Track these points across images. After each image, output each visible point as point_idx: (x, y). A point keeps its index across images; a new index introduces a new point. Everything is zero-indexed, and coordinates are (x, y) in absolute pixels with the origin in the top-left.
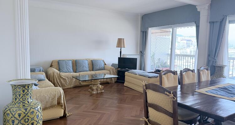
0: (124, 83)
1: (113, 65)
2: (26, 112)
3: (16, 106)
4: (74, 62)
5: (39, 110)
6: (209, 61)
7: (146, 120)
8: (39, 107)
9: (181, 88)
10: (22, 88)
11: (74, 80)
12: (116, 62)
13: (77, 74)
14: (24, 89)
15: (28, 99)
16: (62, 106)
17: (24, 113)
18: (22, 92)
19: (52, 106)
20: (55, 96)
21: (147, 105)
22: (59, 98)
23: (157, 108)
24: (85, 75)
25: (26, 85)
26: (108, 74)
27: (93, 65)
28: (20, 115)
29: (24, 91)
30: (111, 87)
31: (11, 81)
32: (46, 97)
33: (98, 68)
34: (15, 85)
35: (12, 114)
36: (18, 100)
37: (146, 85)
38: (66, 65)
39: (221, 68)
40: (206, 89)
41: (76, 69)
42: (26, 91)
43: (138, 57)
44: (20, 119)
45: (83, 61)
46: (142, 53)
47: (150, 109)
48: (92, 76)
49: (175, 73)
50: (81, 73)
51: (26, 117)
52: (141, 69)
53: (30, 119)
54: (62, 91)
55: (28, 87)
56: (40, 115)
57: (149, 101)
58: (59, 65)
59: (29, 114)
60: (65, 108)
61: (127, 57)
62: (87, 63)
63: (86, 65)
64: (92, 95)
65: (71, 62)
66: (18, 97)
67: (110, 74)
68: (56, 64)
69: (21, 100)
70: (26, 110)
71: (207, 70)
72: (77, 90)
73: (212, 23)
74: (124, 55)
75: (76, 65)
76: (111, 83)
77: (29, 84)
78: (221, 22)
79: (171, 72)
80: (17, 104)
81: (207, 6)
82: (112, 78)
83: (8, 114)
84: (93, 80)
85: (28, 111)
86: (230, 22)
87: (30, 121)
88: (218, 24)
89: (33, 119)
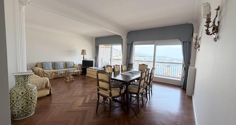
0: (86, 74)
1: (79, 65)
2: (27, 91)
3: (19, 88)
4: (53, 63)
5: (36, 89)
6: (127, 62)
7: (98, 87)
8: (35, 88)
9: (114, 73)
10: (23, 77)
11: (54, 74)
12: (81, 63)
13: (56, 71)
14: (25, 78)
15: (28, 84)
16: (48, 88)
17: (26, 92)
18: (23, 80)
19: (41, 89)
20: (43, 83)
21: (98, 80)
22: (47, 84)
23: (102, 81)
24: (62, 71)
25: (26, 75)
26: (76, 70)
27: (66, 65)
28: (22, 93)
29: (25, 79)
30: (78, 77)
31: (14, 74)
32: (37, 83)
33: (70, 66)
34: (18, 76)
35: (17, 93)
36: (20, 84)
37: (98, 71)
38: (48, 65)
39: (132, 65)
40: (124, 73)
41: (55, 68)
42: (26, 79)
43: (94, 60)
44: (22, 96)
45: (59, 62)
46: (96, 58)
47: (100, 82)
48: (66, 71)
49: (111, 67)
50: (59, 70)
51: (27, 94)
52: (95, 66)
53: (30, 95)
54: (48, 80)
55: (28, 77)
56: (36, 92)
57: (99, 78)
58: (42, 65)
59: (29, 92)
60: (50, 89)
61: (88, 60)
62: (62, 64)
63: (62, 65)
64: (66, 82)
65: (51, 63)
66: (21, 83)
67: (78, 70)
68: (40, 64)
69: (23, 84)
70: (27, 90)
71: (125, 65)
72: (56, 80)
73: (128, 44)
74: (85, 59)
75: (54, 65)
76: (78, 75)
77: (29, 75)
78: (131, 44)
79: (109, 66)
80: (19, 87)
81: (125, 37)
82: (79, 72)
83: (13, 94)
84: (67, 73)
85: (28, 90)
86: (135, 44)
87: (30, 96)
88: (130, 45)
89: (31, 95)
